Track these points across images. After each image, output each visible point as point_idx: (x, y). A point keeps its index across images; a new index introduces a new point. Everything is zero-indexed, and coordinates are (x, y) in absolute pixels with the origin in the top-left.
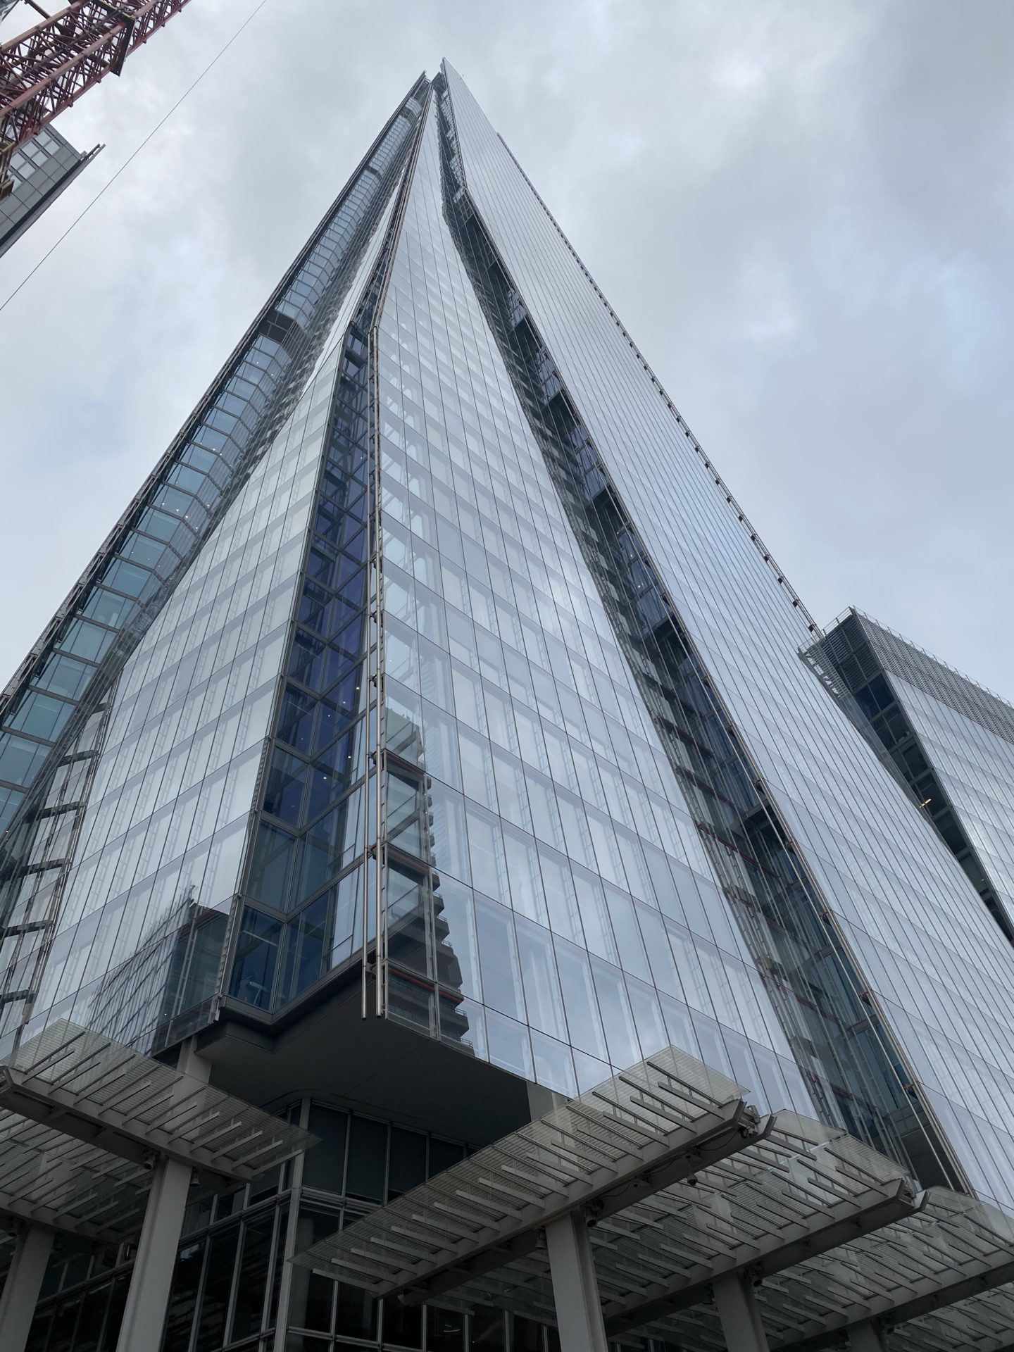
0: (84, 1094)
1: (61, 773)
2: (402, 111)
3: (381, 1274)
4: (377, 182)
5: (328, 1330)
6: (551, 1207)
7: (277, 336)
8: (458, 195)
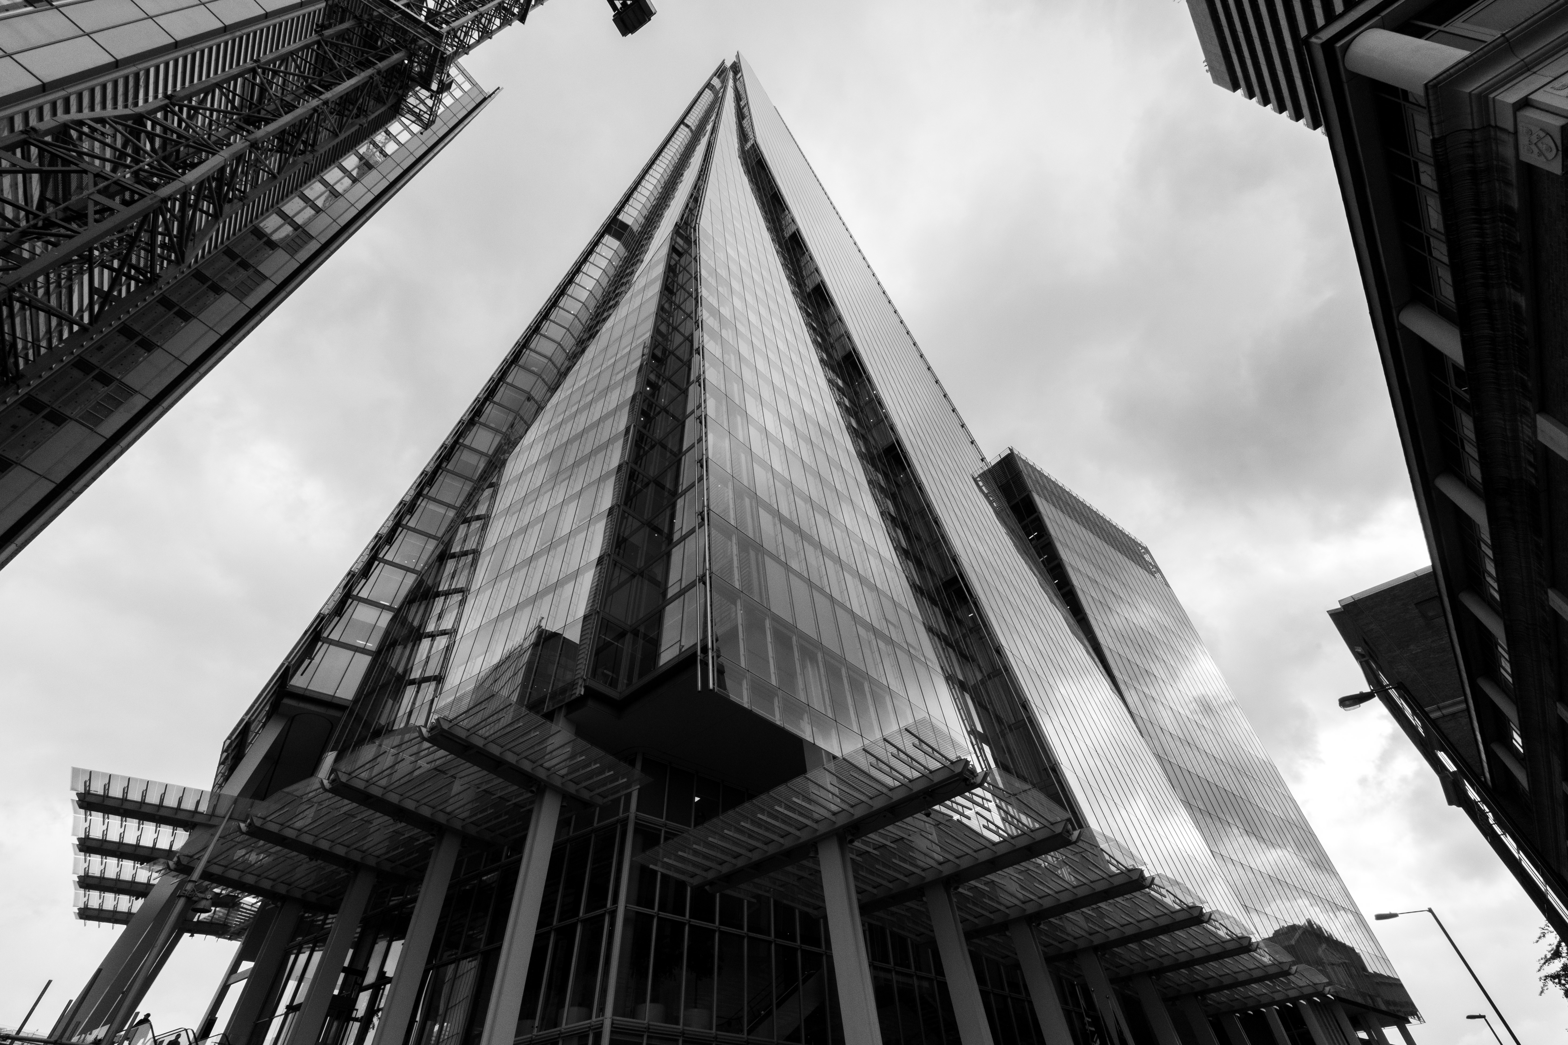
0: (490, 739)
1: (462, 530)
2: (708, 85)
3: (698, 871)
4: (690, 133)
5: (653, 908)
6: (822, 829)
7: (618, 236)
8: (749, 145)
